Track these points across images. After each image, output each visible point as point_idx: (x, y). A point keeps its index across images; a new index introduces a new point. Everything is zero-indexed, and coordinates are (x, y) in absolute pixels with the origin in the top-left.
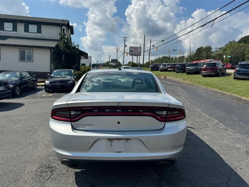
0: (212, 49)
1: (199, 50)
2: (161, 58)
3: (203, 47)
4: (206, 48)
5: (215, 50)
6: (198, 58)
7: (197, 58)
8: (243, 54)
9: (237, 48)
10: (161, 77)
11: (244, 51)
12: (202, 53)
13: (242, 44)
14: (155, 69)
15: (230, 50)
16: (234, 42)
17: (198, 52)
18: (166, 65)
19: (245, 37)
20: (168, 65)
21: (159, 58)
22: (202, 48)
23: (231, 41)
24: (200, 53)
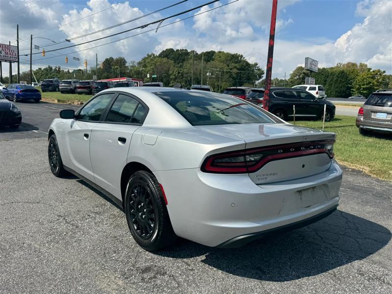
0: (126, 62)
1: (108, 62)
2: (42, 69)
3: (114, 58)
4: (117, 60)
5: (132, 65)
6: (108, 75)
7: (105, 74)
8: (167, 74)
9: (160, 65)
10: (74, 103)
11: (169, 70)
12: (113, 67)
13: (165, 60)
14: (50, 88)
15: (152, 67)
16: (154, 55)
17: (107, 64)
18: (72, 83)
19: (167, 50)
20: (74, 82)
21: (40, 69)
22: (111, 59)
23: (150, 54)
24: (110, 67)
